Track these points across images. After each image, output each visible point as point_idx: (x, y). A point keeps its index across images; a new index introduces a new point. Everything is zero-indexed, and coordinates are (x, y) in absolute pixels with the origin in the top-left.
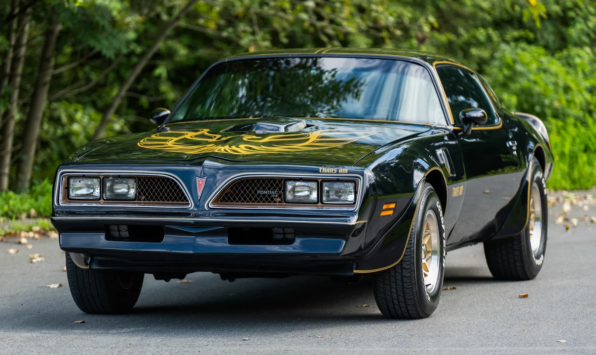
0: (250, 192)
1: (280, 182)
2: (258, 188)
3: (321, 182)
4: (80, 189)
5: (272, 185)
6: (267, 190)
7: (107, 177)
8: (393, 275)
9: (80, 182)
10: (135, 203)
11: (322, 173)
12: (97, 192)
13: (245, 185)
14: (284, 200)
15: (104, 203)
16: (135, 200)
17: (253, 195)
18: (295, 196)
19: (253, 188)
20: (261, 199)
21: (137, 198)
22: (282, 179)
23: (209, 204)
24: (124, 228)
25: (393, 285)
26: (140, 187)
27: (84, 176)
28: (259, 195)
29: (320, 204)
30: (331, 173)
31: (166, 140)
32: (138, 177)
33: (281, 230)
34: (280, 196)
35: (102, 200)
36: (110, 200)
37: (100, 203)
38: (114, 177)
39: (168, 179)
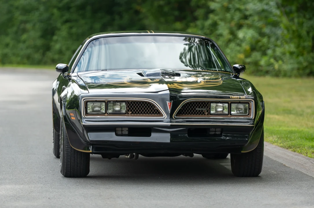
2: (196, 107)
3: (230, 103)
7: (110, 101)
10: (126, 116)
11: (231, 99)
14: (210, 114)
15: (107, 116)
16: (125, 114)
26: (128, 107)
32: (127, 102)
38: (114, 101)
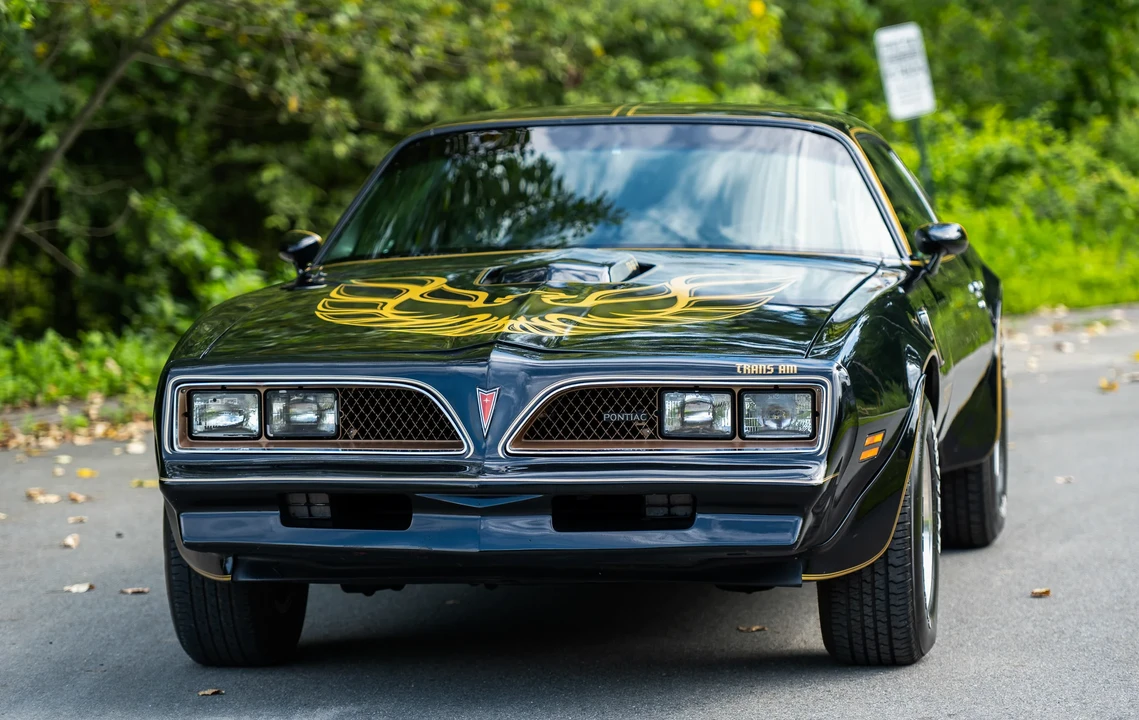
0: (588, 417)
1: (651, 394)
4: (217, 415)
5: (634, 402)
6: (623, 412)
8: (869, 579)
9: (215, 400)
12: (253, 423)
13: (577, 402)
17: (594, 424)
18: (683, 423)
19: (594, 409)
20: (612, 432)
22: (655, 387)
23: (506, 444)
24: (321, 500)
25: (868, 600)
27: (224, 389)
28: (606, 424)
29: (737, 439)
30: (762, 374)
31: (374, 306)
33: (662, 499)
34: (651, 424)
35: (263, 440)
36: (281, 438)
37: (260, 445)
39: (409, 393)
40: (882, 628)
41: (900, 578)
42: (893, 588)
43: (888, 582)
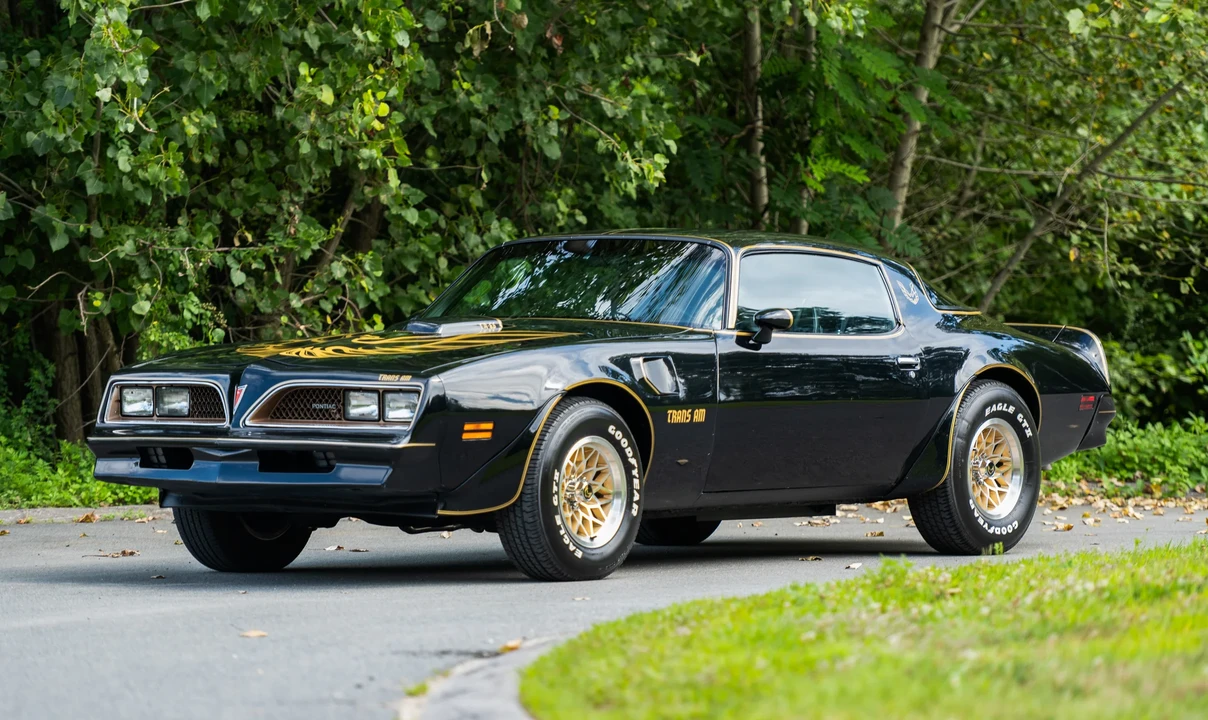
0: (305, 405)
1: (339, 392)
2: (314, 401)
3: (381, 392)
4: (138, 404)
5: (330, 396)
6: (324, 403)
7: (160, 386)
9: (132, 393)
10: (188, 420)
11: (381, 381)
12: (150, 407)
14: (345, 417)
15: (155, 420)
16: (188, 416)
17: (308, 410)
18: (357, 412)
19: (308, 401)
20: (317, 415)
21: (190, 415)
22: (343, 388)
23: (246, 419)
24: (160, 451)
26: (192, 399)
27: (136, 386)
28: (315, 410)
29: (382, 421)
30: (393, 382)
32: (189, 387)
33: (321, 455)
34: (339, 411)
35: (153, 417)
36: (162, 416)
37: (150, 420)
38: (167, 386)
39: (214, 389)
40: (529, 553)
41: (531, 520)
42: (528, 526)
43: (524, 522)
